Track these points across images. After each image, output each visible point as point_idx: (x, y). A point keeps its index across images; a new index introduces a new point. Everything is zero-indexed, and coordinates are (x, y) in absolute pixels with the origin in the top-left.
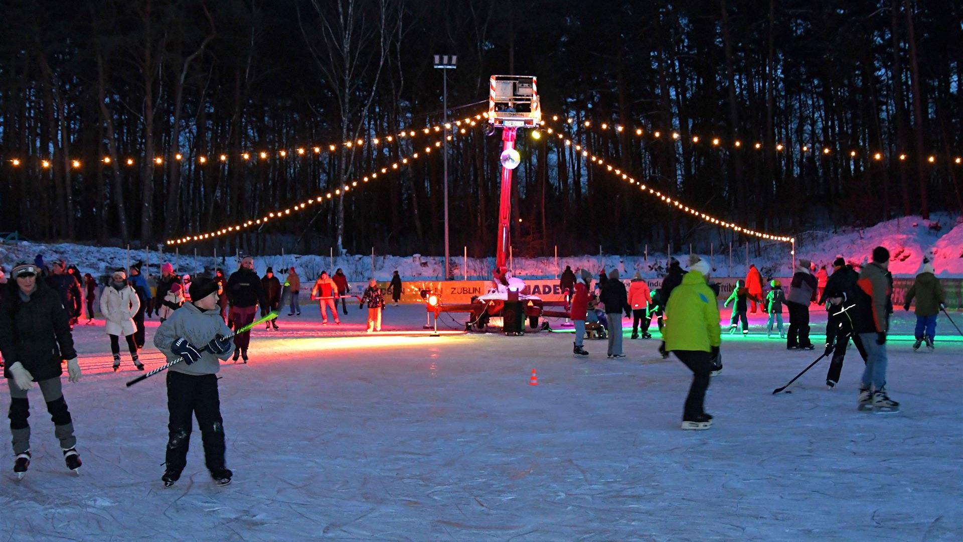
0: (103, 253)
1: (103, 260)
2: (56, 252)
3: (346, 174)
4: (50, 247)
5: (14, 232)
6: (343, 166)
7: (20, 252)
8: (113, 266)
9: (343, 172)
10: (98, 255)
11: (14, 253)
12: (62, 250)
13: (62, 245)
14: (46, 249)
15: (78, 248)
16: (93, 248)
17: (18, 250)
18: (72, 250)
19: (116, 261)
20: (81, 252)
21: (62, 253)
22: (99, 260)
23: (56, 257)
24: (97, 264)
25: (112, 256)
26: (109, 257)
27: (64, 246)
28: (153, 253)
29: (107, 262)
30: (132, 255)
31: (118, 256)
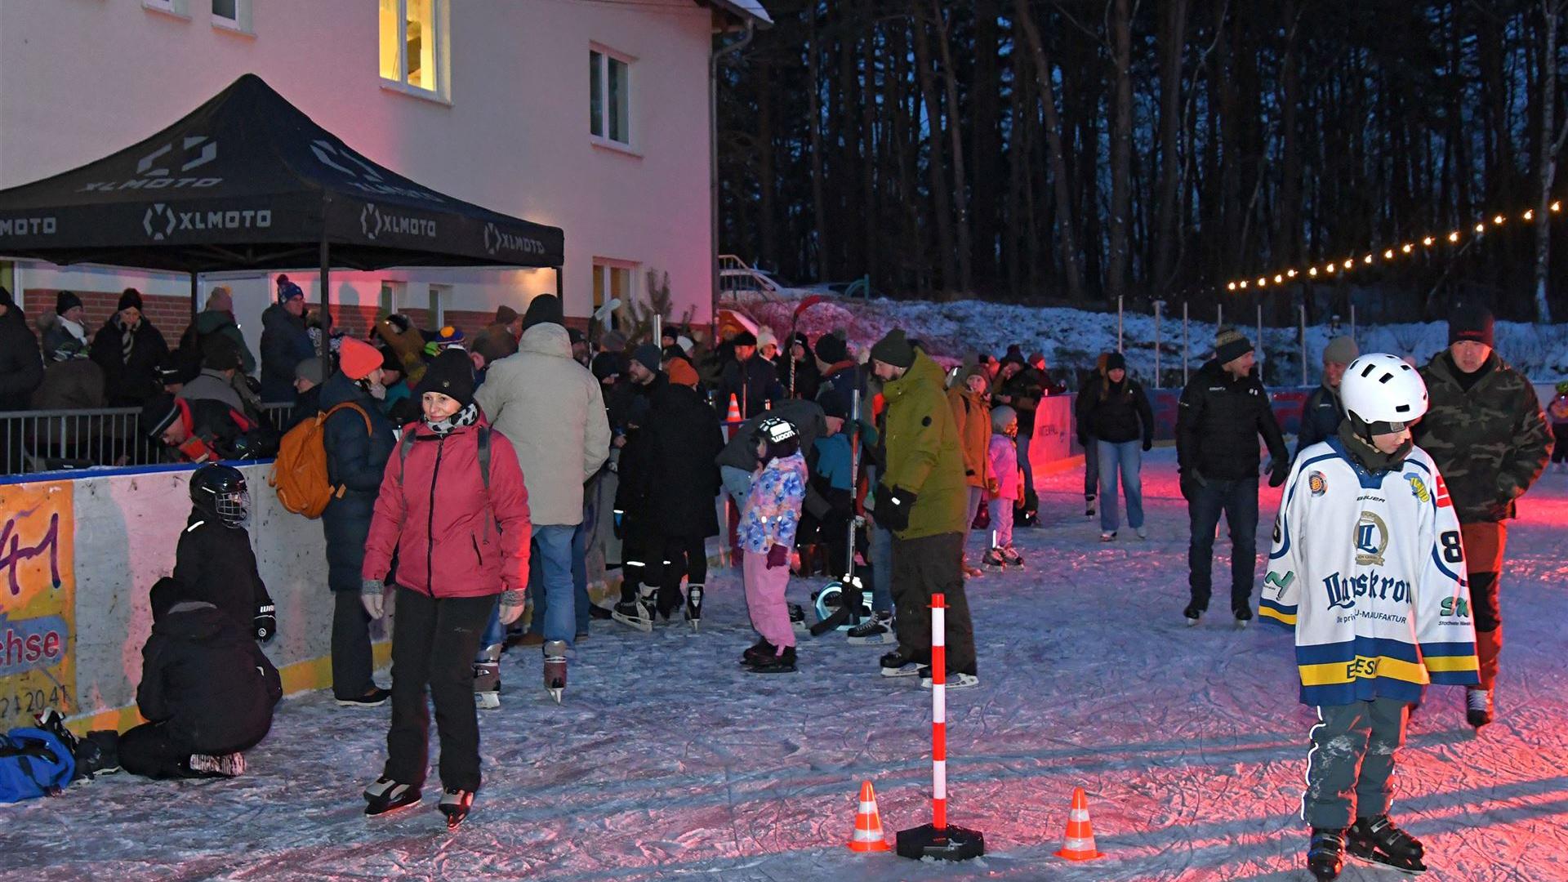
0: (1046, 320)
1: (1047, 335)
2: (949, 317)
3: (1555, 139)
4: (936, 308)
5: (862, 277)
6: (1548, 123)
7: (877, 317)
8: (1069, 348)
9: (1547, 135)
10: (1034, 324)
11: (865, 318)
12: (960, 313)
13: (960, 303)
14: (929, 312)
15: (991, 309)
16: (1021, 310)
17: (874, 313)
18: (981, 314)
19: (1074, 337)
20: (1001, 317)
21: (960, 320)
22: (1038, 334)
23: (951, 327)
24: (1036, 344)
25: (1065, 326)
26: (1057, 329)
27: (965, 306)
28: (1148, 319)
29: (1057, 339)
30: (1106, 324)
31: (1076, 325)
